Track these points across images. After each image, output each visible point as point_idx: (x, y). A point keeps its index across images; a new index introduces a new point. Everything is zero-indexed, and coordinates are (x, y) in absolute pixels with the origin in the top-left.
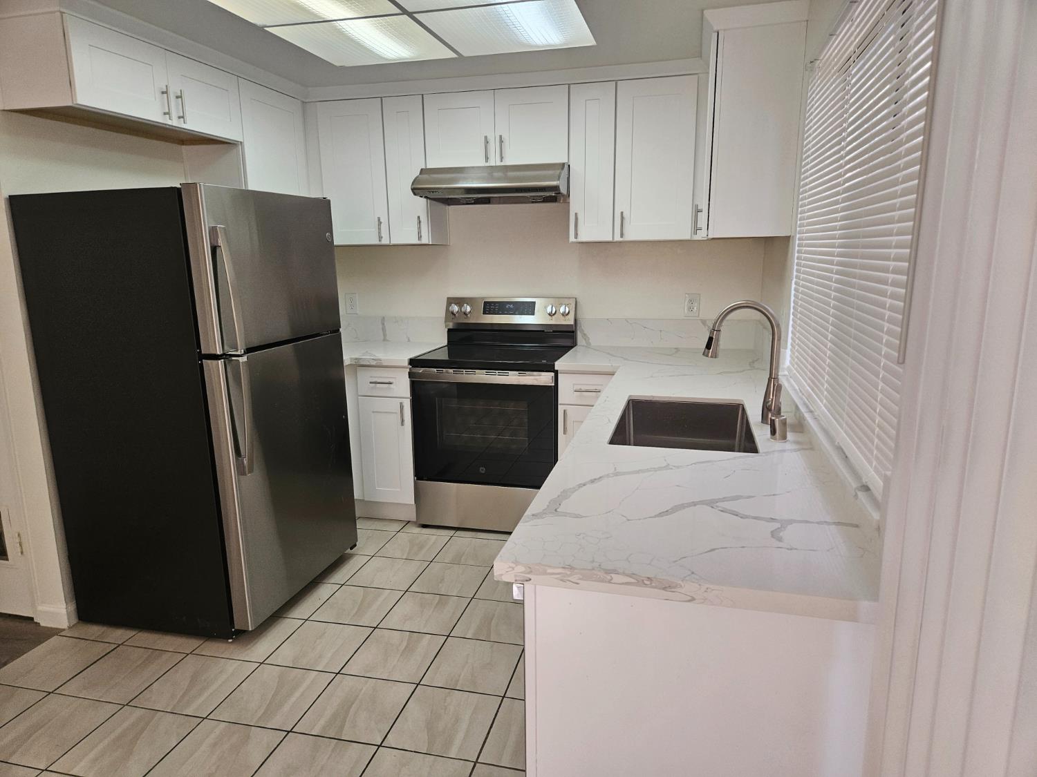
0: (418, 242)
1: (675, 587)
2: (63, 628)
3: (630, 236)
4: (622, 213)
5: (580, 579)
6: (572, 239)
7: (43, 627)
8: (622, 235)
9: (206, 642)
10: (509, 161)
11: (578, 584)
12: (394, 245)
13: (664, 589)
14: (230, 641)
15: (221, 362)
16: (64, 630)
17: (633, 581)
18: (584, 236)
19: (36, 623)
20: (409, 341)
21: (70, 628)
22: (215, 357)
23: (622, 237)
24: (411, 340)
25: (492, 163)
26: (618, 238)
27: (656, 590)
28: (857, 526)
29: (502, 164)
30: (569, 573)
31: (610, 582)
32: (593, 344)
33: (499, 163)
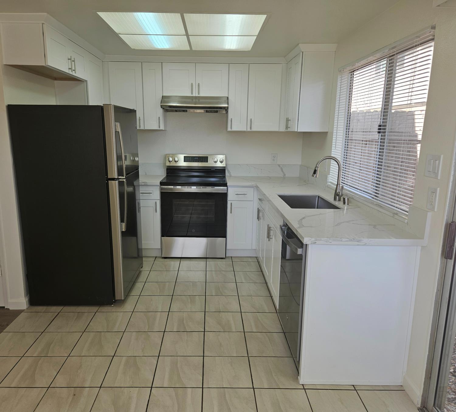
0: (158, 129)
1: (361, 241)
2: (24, 309)
3: (254, 129)
4: (251, 119)
5: (332, 241)
6: (229, 129)
7: (11, 310)
8: (251, 128)
9: (100, 308)
10: (202, 95)
11: (331, 242)
12: (146, 130)
13: (358, 241)
14: (113, 305)
15: (117, 182)
16: (24, 310)
17: (349, 240)
18: (235, 129)
19: (6, 309)
20: (146, 174)
21: (27, 309)
22: (113, 179)
23: (251, 129)
24: (147, 174)
25: (194, 95)
26: (249, 130)
27: (355, 242)
28: (394, 225)
29: (199, 96)
30: (329, 239)
31: (341, 241)
32: (232, 175)
33: (197, 95)
